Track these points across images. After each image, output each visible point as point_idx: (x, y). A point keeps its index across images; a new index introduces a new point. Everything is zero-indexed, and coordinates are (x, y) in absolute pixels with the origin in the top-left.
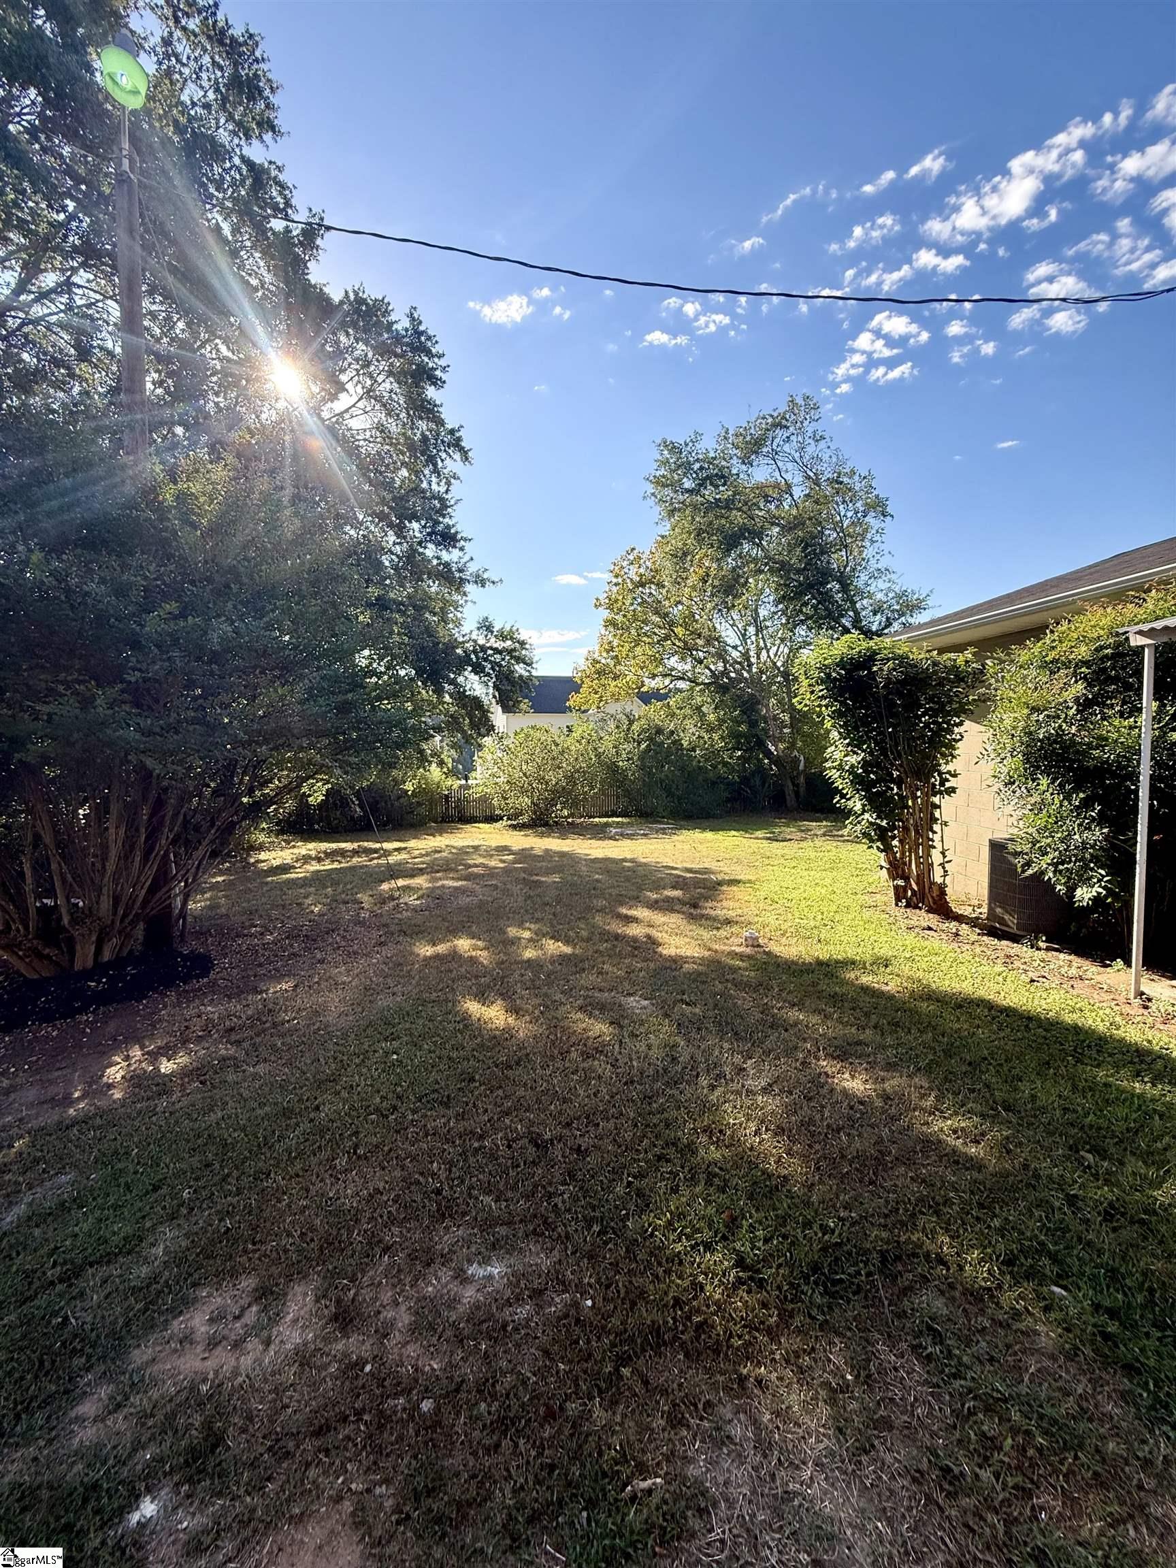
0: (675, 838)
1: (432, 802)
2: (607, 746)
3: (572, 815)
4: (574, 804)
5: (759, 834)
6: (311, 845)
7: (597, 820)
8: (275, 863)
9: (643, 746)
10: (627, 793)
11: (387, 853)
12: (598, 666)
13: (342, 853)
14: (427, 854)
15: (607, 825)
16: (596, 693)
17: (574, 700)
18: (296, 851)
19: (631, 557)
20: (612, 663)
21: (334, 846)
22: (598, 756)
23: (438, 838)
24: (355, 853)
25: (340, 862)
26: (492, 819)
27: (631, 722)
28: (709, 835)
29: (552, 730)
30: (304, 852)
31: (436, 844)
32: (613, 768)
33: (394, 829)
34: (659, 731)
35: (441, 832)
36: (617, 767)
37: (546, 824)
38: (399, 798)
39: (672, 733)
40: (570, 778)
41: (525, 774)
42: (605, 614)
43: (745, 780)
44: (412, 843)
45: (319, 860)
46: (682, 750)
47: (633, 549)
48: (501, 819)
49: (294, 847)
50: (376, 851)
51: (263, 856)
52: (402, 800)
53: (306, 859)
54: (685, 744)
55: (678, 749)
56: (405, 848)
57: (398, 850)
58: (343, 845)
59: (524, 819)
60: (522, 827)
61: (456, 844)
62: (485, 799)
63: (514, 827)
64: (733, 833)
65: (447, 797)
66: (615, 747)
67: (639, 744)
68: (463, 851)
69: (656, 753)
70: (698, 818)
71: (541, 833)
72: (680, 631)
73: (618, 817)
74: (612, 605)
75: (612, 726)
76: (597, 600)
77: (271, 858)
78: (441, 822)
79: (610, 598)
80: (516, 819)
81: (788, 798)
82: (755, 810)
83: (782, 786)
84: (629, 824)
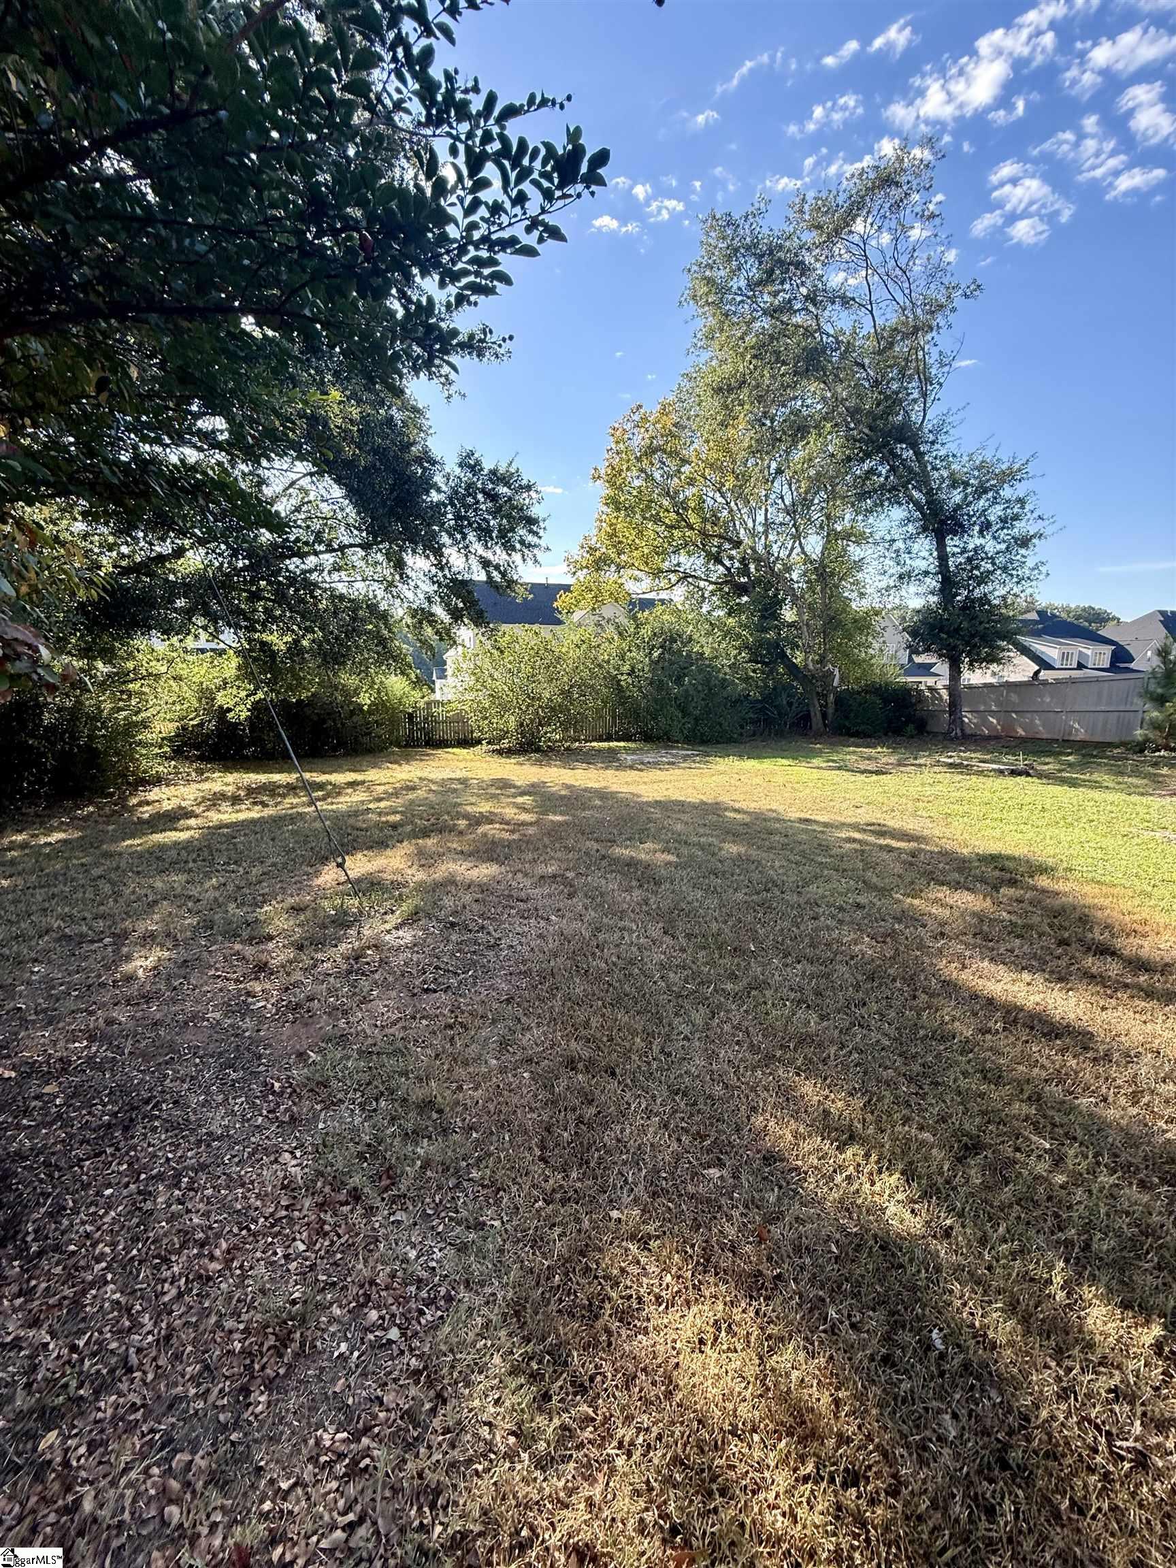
1: (394, 722)
3: (569, 739)
4: (572, 724)
5: (816, 762)
6: (231, 778)
8: (167, 806)
9: (656, 654)
11: (337, 790)
12: (597, 554)
13: (271, 790)
14: (396, 794)
16: (590, 592)
17: (563, 601)
18: (206, 786)
19: (636, 418)
21: (262, 778)
22: (598, 667)
23: (406, 767)
24: (291, 789)
25: (264, 805)
26: (467, 742)
30: (217, 787)
31: (404, 776)
33: (346, 755)
34: (674, 636)
35: (408, 759)
37: (538, 750)
38: (352, 713)
42: (605, 489)
43: (767, 698)
44: (372, 775)
45: (235, 800)
47: (640, 406)
48: (479, 742)
49: (207, 779)
50: (321, 786)
51: (155, 794)
52: (355, 719)
53: (216, 800)
56: (363, 782)
57: (352, 784)
58: (277, 777)
59: (510, 742)
60: (509, 752)
61: (432, 776)
62: (460, 718)
63: (500, 752)
65: (411, 716)
66: (618, 656)
68: (447, 788)
69: (672, 663)
70: (718, 742)
71: (536, 760)
72: (693, 518)
73: (618, 740)
74: (614, 478)
75: (610, 631)
76: (596, 469)
77: (164, 798)
78: (406, 746)
79: (613, 469)
80: (498, 744)
81: (814, 720)
82: (780, 735)
83: (808, 705)
84: (638, 749)
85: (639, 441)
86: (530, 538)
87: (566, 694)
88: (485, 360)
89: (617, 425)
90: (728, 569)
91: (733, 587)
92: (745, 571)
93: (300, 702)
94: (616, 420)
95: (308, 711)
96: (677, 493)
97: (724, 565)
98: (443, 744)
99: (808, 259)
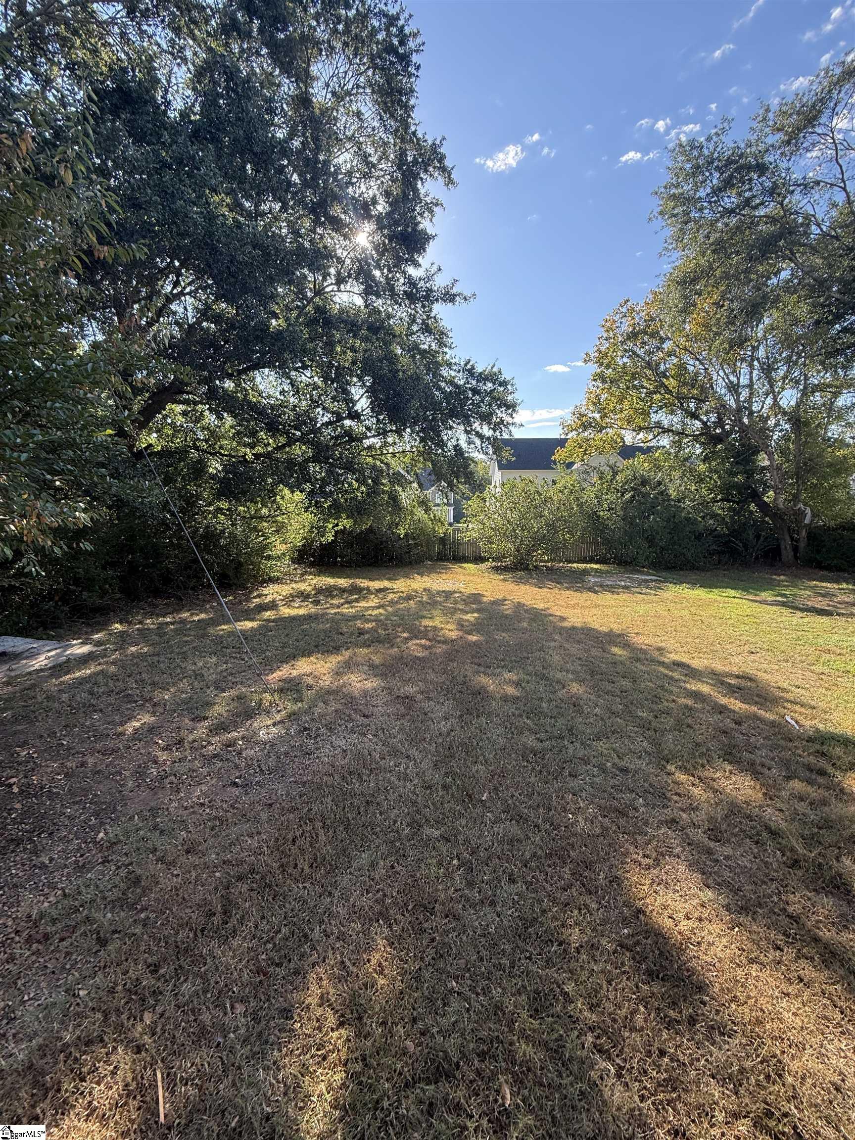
0: (659, 592)
1: (429, 543)
2: (590, 494)
3: (552, 560)
4: (553, 551)
5: (767, 596)
7: (575, 565)
9: (627, 496)
10: (607, 542)
12: (584, 419)
13: (331, 591)
15: (585, 572)
16: (581, 447)
17: (559, 455)
18: (299, 585)
19: (624, 310)
20: (597, 416)
21: (331, 581)
22: (581, 505)
23: (426, 578)
24: (342, 592)
25: (317, 603)
26: (479, 559)
27: (615, 474)
28: (700, 593)
29: (536, 481)
30: (303, 586)
32: (594, 517)
33: (395, 565)
34: (644, 482)
35: (431, 570)
36: (599, 516)
37: (526, 569)
39: (659, 483)
40: (552, 526)
41: (509, 522)
42: (594, 368)
43: (734, 533)
45: (306, 598)
46: (669, 500)
47: (628, 301)
48: (488, 560)
49: (304, 580)
50: (360, 591)
51: (267, 590)
52: (400, 542)
53: (296, 597)
54: (673, 494)
55: (664, 500)
56: (387, 590)
57: (379, 591)
58: (341, 582)
59: (508, 561)
60: (504, 570)
62: (472, 543)
63: (496, 569)
64: (732, 593)
66: (597, 497)
67: (623, 495)
69: (640, 503)
70: (681, 569)
71: (521, 578)
72: (672, 383)
73: (596, 563)
74: (602, 358)
75: (595, 478)
76: (587, 354)
77: (272, 592)
78: (437, 560)
79: (600, 352)
80: (500, 561)
81: (784, 552)
82: (746, 564)
83: (778, 539)
84: (608, 572)
85: (626, 327)
86: (507, 419)
87: (551, 526)
88: (457, 303)
89: (608, 318)
90: (705, 423)
91: (709, 438)
92: (720, 423)
93: (362, 532)
94: (608, 313)
95: (371, 536)
96: (658, 365)
97: (701, 420)
98: (459, 559)
99: (769, 158)
